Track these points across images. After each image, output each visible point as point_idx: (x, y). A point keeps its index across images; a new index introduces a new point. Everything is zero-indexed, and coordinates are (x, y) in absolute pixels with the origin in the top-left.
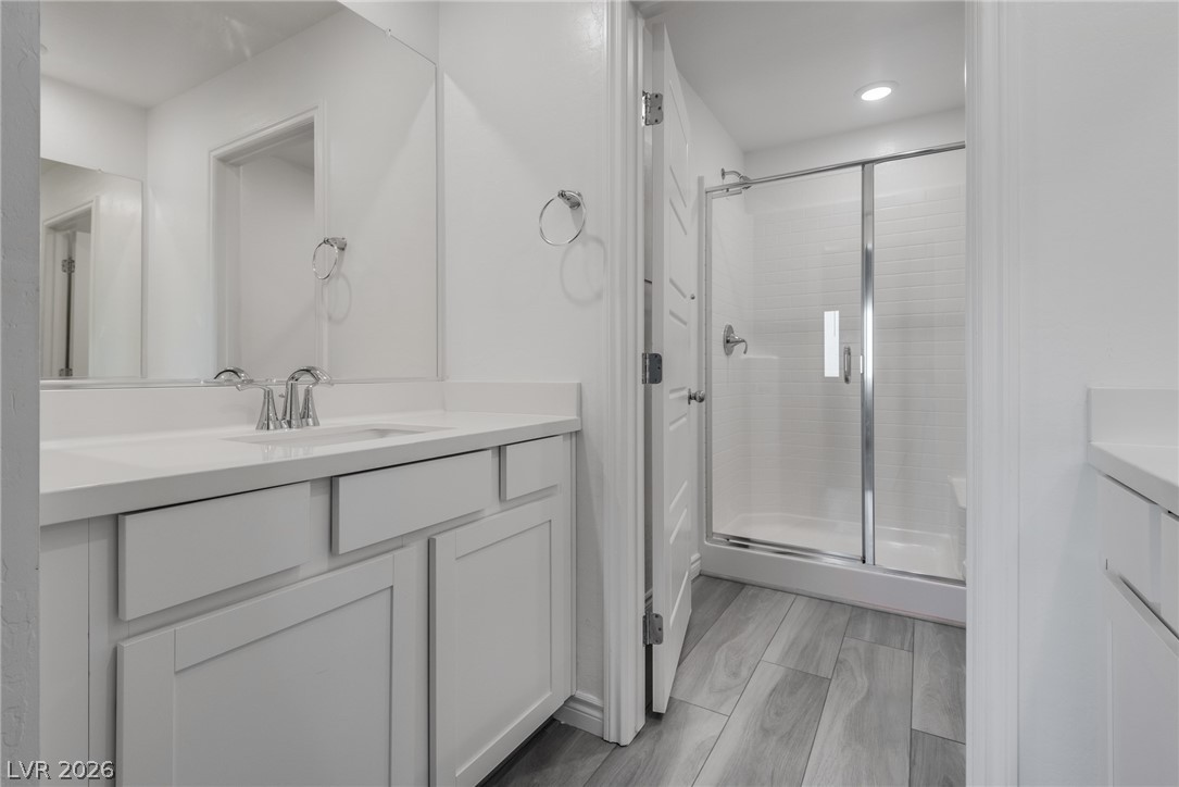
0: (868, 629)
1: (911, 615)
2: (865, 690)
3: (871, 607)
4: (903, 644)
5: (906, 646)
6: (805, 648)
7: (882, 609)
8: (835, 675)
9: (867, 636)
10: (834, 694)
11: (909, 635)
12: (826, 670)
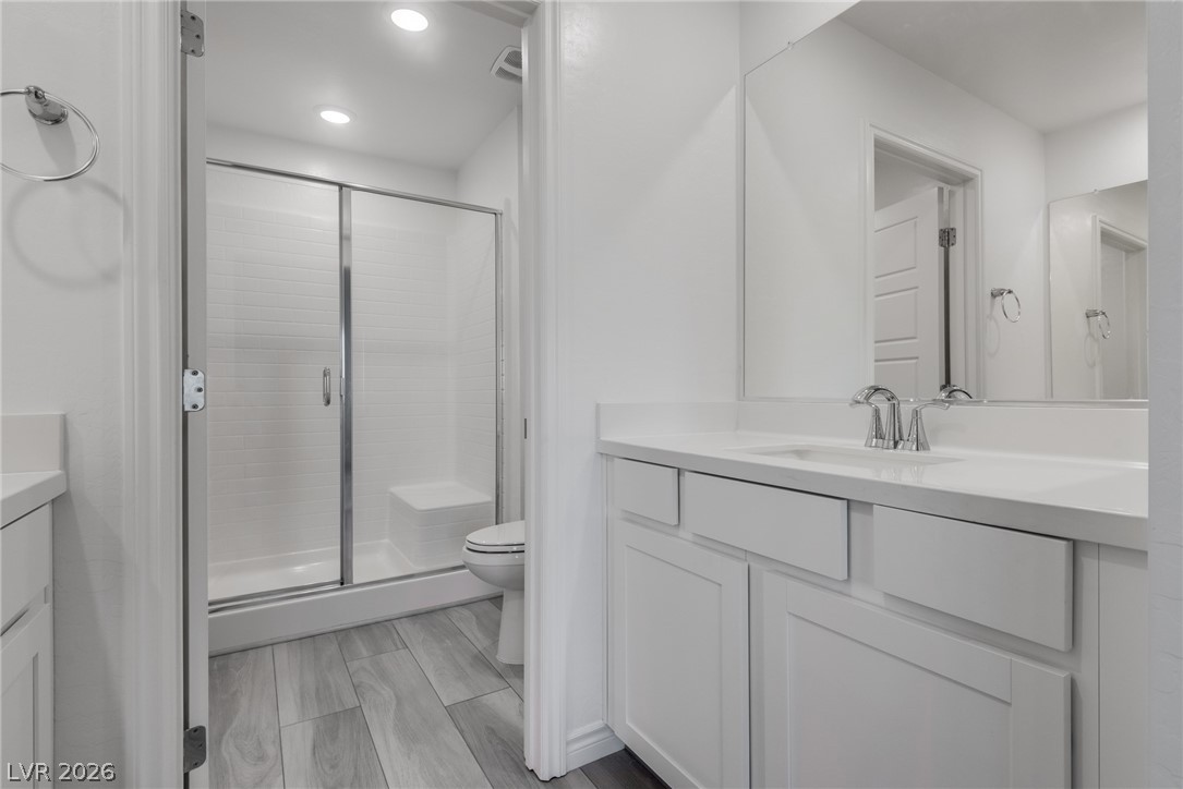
0: (361, 646)
1: (387, 618)
2: (394, 697)
3: (351, 625)
4: (395, 645)
5: (400, 647)
6: (317, 689)
7: (361, 623)
8: (362, 701)
9: (365, 653)
10: (372, 717)
11: (396, 636)
12: (350, 701)
